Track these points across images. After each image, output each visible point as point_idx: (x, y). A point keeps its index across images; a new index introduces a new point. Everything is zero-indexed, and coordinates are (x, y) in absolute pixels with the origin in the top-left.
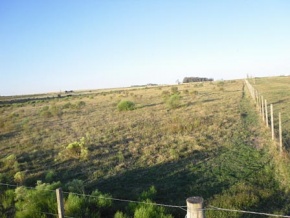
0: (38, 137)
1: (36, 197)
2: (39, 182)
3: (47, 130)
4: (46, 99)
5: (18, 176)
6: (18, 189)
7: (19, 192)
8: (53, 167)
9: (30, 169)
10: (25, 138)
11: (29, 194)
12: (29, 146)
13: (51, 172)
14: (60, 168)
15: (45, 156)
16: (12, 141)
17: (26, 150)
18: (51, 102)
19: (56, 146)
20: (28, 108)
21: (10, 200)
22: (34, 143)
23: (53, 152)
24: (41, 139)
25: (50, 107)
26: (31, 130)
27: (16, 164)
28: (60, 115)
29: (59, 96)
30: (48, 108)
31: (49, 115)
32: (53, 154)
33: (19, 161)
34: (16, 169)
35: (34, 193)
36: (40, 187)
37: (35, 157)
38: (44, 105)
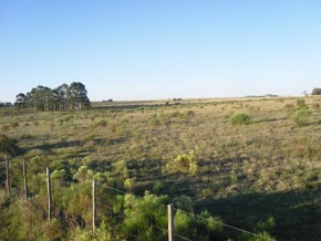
0: (147, 145)
1: (143, 207)
2: (147, 192)
3: (155, 139)
4: (154, 106)
5: (128, 183)
6: (127, 196)
7: (129, 199)
8: (160, 178)
9: (139, 176)
10: (134, 145)
11: (137, 203)
12: (138, 153)
13: (158, 184)
14: (167, 180)
15: (152, 166)
16: (122, 147)
17: (135, 157)
18: (159, 109)
19: (163, 157)
20: (137, 114)
21: (119, 206)
22: (142, 150)
23: (161, 163)
24: (149, 148)
25: (159, 115)
26: (140, 137)
27: (125, 171)
28: (168, 123)
29: (167, 104)
30: (156, 115)
31: (158, 123)
32: (161, 164)
33: (129, 168)
34: (125, 175)
35: (142, 202)
36: (148, 197)
37: (143, 166)
38: (153, 113)
